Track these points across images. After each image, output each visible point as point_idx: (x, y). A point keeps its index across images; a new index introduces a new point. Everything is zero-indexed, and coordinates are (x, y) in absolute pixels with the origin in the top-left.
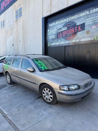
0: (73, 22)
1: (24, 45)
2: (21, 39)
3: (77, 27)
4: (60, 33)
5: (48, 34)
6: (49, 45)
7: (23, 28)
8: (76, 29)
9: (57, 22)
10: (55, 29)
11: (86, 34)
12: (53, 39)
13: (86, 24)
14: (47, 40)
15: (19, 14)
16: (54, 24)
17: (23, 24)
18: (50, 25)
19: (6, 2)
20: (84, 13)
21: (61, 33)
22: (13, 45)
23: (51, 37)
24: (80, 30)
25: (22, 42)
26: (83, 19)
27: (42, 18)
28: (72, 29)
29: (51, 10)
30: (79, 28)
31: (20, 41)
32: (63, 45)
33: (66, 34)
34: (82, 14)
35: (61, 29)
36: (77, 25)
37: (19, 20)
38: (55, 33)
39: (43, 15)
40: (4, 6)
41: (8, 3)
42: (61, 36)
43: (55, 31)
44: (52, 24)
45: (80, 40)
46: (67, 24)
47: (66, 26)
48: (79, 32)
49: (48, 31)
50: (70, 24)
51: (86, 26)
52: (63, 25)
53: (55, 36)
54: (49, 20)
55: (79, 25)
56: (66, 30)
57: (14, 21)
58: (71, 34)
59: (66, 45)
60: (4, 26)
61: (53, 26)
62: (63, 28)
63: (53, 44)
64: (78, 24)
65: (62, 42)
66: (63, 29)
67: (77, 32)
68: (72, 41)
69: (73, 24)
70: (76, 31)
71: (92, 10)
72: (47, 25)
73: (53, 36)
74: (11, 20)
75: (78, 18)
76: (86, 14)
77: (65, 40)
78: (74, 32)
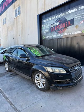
0: (64, 18)
1: (22, 39)
2: (20, 33)
3: (67, 22)
5: (43, 28)
6: (44, 38)
7: (22, 24)
8: (66, 24)
9: (50, 19)
10: (49, 24)
11: (75, 28)
12: (47, 33)
13: (75, 20)
14: (42, 34)
15: (18, 12)
16: (47, 20)
17: (21, 20)
18: (44, 21)
19: (7, 3)
20: (73, 10)
21: (53, 27)
22: (13, 39)
23: (45, 31)
24: (70, 25)
25: (21, 36)
26: (72, 15)
27: (38, 15)
28: (63, 24)
29: (45, 8)
30: (69, 23)
31: (19, 35)
32: (56, 38)
33: (58, 28)
34: (71, 11)
36: (67, 20)
37: (18, 17)
38: (48, 27)
39: (38, 13)
40: (6, 6)
41: (9, 3)
42: (54, 30)
43: (49, 26)
44: (46, 20)
46: (59, 20)
47: (58, 22)
49: (43, 26)
50: (61, 20)
52: (55, 21)
53: (48, 30)
54: (43, 16)
56: (58, 25)
57: (14, 19)
58: (62, 29)
59: (58, 38)
60: (6, 23)
61: (47, 22)
62: (55, 23)
63: (47, 37)
64: (68, 19)
65: (55, 35)
66: (55, 24)
67: (67, 26)
68: (63, 35)
71: (80, 7)
72: (42, 21)
73: (47, 31)
74: (11, 18)
75: (68, 15)
76: (75, 11)
77: (57, 33)
78: (64, 27)
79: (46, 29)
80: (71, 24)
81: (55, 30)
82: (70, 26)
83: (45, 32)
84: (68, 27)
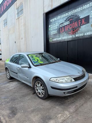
0: (76, 16)
1: (25, 42)
2: (23, 36)
3: (80, 20)
4: (61, 28)
5: (50, 29)
6: (51, 40)
7: (25, 25)
8: (80, 23)
9: (59, 17)
10: (57, 24)
11: (90, 27)
12: (55, 35)
13: (90, 17)
14: (49, 36)
15: (20, 11)
16: (55, 19)
17: (24, 21)
18: (51, 21)
19: (8, 2)
20: (89, 5)
21: (63, 28)
22: (15, 43)
23: (53, 32)
24: (84, 23)
25: (23, 39)
26: (87, 11)
27: (43, 14)
28: (75, 23)
29: (52, 5)
30: (83, 21)
31: (22, 38)
32: (66, 40)
33: (69, 29)
34: (86, 6)
35: (63, 23)
36: (80, 18)
37: (20, 18)
38: (57, 28)
39: (44, 11)
40: (6, 5)
41: (10, 2)
42: (63, 30)
43: (57, 26)
44: (53, 20)
45: (84, 34)
46: (69, 18)
47: (68, 20)
48: (83, 25)
49: (50, 26)
50: (73, 18)
51: (91, 18)
52: (65, 19)
53: (57, 31)
54: (51, 15)
55: (83, 18)
56: (69, 24)
57: (16, 19)
58: (74, 28)
59: (69, 40)
60: (6, 25)
61: (55, 21)
62: (65, 22)
63: (55, 40)
64: (82, 16)
66: (66, 24)
67: (81, 25)
68: (75, 36)
69: (76, 18)
70: (79, 24)
72: (48, 20)
73: (54, 32)
74: (13, 19)
75: (82, 11)
76: (90, 6)
77: (67, 34)
78: (77, 26)
79: (54, 30)
80: (86, 23)
81: (65, 31)
82: (85, 25)
83: (53, 34)
84: (81, 27)
